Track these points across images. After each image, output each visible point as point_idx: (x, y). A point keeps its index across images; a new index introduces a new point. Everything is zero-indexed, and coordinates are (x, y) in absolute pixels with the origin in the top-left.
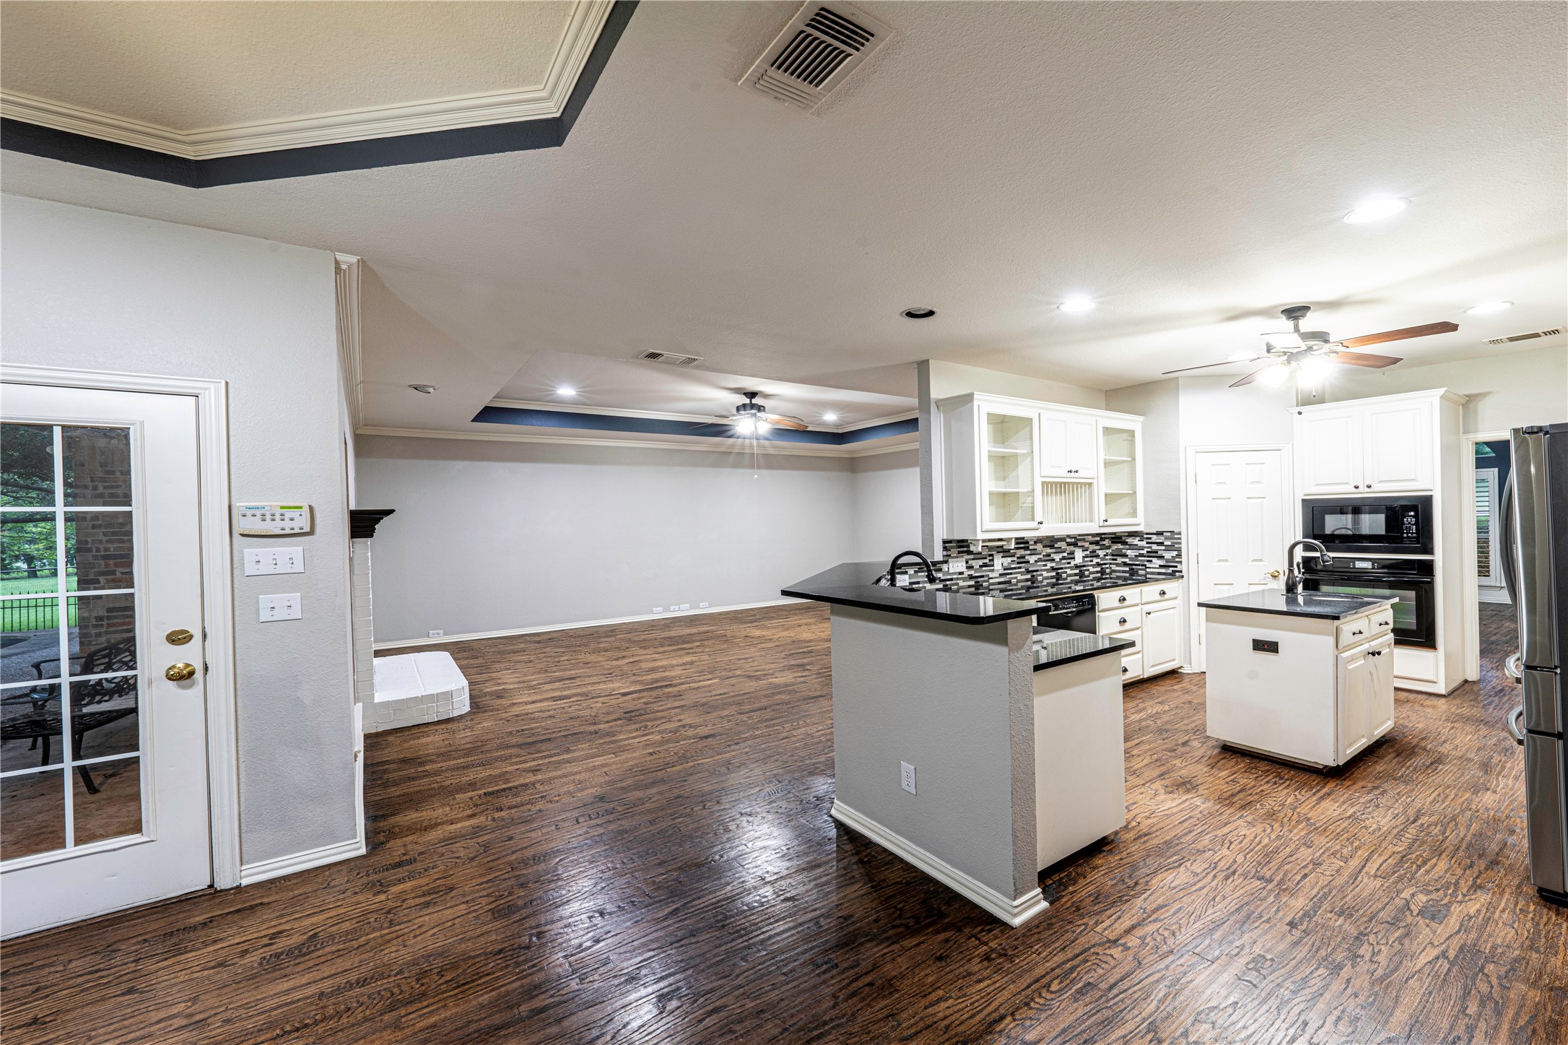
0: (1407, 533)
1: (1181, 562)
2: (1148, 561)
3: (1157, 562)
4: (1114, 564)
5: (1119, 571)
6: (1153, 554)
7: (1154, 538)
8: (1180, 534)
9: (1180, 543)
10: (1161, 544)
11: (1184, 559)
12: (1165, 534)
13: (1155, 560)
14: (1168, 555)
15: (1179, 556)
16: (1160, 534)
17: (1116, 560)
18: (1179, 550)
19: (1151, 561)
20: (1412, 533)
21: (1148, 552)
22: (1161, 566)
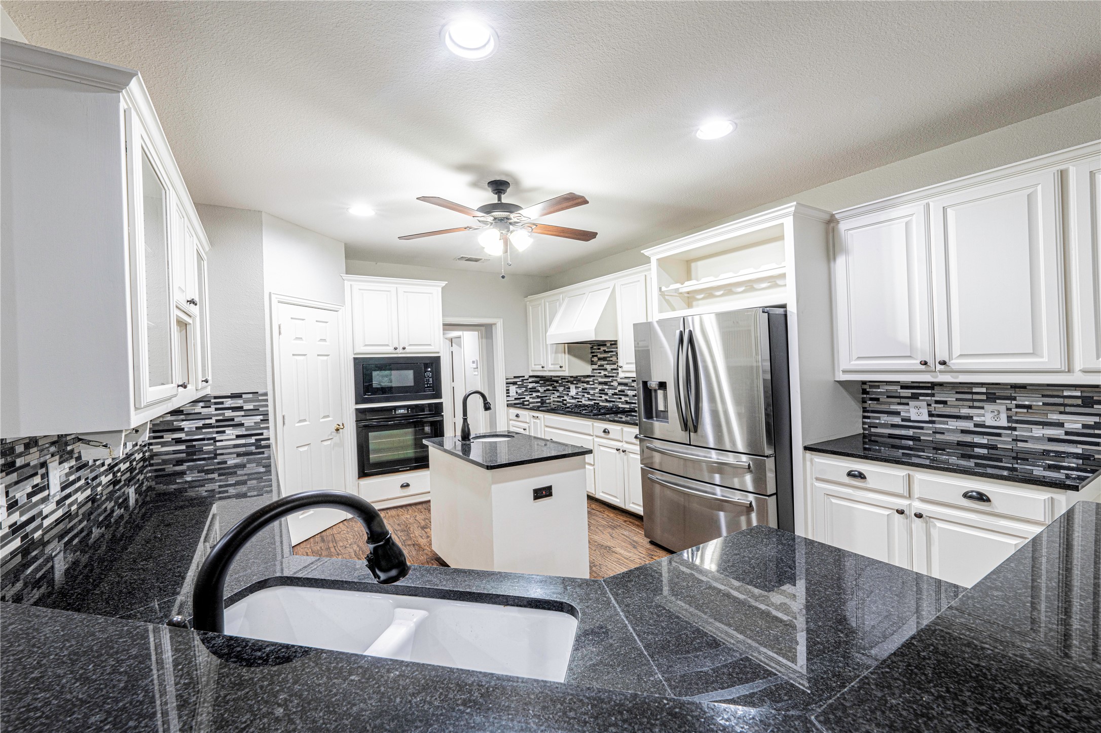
0: (427, 384)
1: (268, 428)
2: (218, 432)
3: (231, 432)
4: (157, 444)
5: (167, 453)
6: (229, 422)
7: (229, 403)
8: (266, 394)
9: (267, 406)
10: (240, 408)
11: (271, 424)
12: (244, 396)
13: (229, 431)
14: (249, 422)
15: (266, 420)
16: (238, 396)
17: (162, 437)
18: (266, 414)
19: (224, 432)
20: (430, 384)
21: (217, 421)
22: (238, 437)
